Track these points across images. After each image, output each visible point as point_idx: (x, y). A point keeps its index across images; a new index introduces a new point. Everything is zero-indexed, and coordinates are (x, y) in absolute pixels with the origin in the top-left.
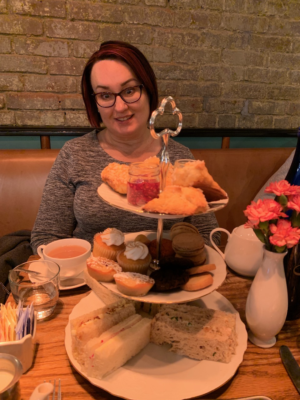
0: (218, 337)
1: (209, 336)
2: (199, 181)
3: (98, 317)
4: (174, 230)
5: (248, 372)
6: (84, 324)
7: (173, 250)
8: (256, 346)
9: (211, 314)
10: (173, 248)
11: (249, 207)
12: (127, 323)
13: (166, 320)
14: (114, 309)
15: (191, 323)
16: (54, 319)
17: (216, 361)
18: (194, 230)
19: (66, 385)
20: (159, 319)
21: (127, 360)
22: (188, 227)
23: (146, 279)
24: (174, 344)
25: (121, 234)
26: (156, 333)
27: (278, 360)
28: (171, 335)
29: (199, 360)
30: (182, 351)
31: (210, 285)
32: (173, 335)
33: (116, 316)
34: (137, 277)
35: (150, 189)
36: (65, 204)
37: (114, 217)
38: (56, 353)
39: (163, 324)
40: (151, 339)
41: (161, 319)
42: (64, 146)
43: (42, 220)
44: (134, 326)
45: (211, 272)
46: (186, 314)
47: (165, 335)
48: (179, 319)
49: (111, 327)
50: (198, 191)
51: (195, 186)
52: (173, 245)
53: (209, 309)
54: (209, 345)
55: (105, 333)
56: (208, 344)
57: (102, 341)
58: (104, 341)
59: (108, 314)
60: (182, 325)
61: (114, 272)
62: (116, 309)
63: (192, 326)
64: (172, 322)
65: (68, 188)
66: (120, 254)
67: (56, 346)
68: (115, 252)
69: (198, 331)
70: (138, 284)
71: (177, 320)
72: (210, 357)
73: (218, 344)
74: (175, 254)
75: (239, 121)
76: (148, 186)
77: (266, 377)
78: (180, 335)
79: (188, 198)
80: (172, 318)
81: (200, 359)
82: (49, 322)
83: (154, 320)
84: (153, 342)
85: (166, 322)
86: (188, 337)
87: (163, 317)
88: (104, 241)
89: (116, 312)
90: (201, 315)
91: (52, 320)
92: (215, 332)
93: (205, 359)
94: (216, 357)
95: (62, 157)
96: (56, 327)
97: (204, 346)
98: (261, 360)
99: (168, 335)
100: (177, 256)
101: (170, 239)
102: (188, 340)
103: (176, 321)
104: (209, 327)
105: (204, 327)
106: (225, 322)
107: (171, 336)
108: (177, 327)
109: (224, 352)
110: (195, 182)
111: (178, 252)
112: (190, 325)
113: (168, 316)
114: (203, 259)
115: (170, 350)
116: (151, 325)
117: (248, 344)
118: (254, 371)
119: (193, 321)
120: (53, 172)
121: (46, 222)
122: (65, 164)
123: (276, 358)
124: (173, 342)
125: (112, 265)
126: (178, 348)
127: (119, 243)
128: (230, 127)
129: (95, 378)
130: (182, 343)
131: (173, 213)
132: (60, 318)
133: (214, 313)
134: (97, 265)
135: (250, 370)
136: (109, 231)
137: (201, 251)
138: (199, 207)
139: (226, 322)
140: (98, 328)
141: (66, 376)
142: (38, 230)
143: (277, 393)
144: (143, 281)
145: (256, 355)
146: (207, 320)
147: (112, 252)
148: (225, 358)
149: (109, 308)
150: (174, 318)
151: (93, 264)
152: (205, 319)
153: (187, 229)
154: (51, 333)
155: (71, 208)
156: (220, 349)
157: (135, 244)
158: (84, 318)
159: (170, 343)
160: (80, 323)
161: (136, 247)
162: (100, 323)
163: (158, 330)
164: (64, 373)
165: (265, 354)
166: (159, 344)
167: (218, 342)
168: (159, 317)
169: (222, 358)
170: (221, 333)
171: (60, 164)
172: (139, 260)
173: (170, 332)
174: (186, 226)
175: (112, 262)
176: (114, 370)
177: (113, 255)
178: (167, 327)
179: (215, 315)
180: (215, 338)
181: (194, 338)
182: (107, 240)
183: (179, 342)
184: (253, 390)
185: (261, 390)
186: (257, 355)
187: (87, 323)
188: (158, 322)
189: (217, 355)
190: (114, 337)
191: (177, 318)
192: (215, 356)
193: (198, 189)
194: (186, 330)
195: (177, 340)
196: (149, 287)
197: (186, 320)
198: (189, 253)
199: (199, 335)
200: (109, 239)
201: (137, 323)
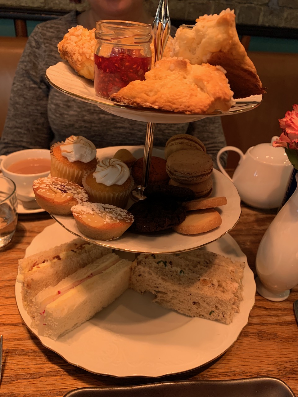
0: (220, 295)
1: (207, 291)
2: (220, 51)
3: (58, 257)
4: (171, 146)
5: (253, 333)
6: (37, 267)
7: (167, 174)
8: (263, 298)
9: (211, 260)
10: (167, 171)
11: (289, 114)
12: (98, 266)
13: (150, 265)
14: (83, 246)
15: (183, 270)
16: (12, 250)
17: (213, 320)
18: (200, 147)
19: (14, 340)
20: (142, 262)
21: (96, 313)
22: (191, 142)
23: (121, 215)
24: (159, 295)
25: (90, 146)
26: (136, 279)
27: (290, 318)
28: (155, 284)
29: (190, 316)
30: (169, 304)
31: (217, 228)
32: (158, 285)
33: (84, 255)
34: (107, 212)
35: (132, 69)
36: (37, 110)
37: (96, 129)
38: (7, 295)
39: (147, 269)
40: (130, 284)
41: (143, 263)
42: (34, 31)
43: (11, 128)
44: (107, 271)
45: (220, 207)
46: (177, 257)
47: (148, 283)
48: (168, 264)
49: (76, 271)
50: (218, 69)
51: (213, 62)
52: (167, 166)
53: (209, 252)
54: (206, 302)
55: (65, 279)
56: (204, 301)
57: (59, 293)
58: (61, 291)
59: (74, 253)
60: (171, 273)
61: (74, 202)
62: (85, 245)
63: (184, 275)
64: (158, 268)
65: (40, 88)
66: (88, 175)
67: (9, 286)
68: (80, 172)
69: (193, 283)
70: (107, 223)
71: (166, 266)
72: (205, 315)
73: (218, 303)
74: (169, 179)
75: (264, 15)
76: (128, 62)
77: (274, 340)
78: (167, 286)
79: (199, 82)
80: (158, 263)
81: (192, 315)
82: (5, 253)
83: (135, 263)
84: (133, 289)
85: (150, 267)
86: (178, 290)
87: (147, 260)
88: (64, 154)
89: (85, 251)
90: (199, 259)
91: (8, 251)
92: (216, 287)
93: (199, 316)
94: (213, 316)
95: (31, 46)
96: (13, 261)
97: (199, 302)
98: (269, 317)
99: (153, 283)
100: (172, 183)
101: (164, 158)
102: (178, 293)
103: (164, 267)
104: (207, 279)
105: (202, 278)
106: (230, 273)
107: (155, 286)
108: (165, 275)
109: (224, 312)
110: (213, 53)
111: (174, 177)
112: (182, 273)
113: (154, 259)
114: (209, 188)
115: (154, 301)
116: (131, 269)
117: (256, 300)
118: (259, 331)
119: (187, 268)
120: (21, 66)
121: (15, 132)
122: (35, 56)
123: (288, 315)
124: (159, 292)
125: (74, 191)
126: (164, 300)
127: (87, 159)
128: (252, 23)
129: (49, 337)
130: (170, 295)
131: (167, 108)
132: (19, 249)
133: (216, 258)
134: (48, 190)
135: (255, 331)
136: (72, 140)
137: (207, 177)
138: (218, 99)
139: (232, 273)
140: (57, 272)
141: (16, 327)
142: (6, 141)
143: (288, 364)
144: (116, 218)
145: (263, 311)
146: (206, 268)
147: (77, 171)
148: (226, 319)
149: (77, 243)
150: (162, 263)
151: (42, 188)
152: (203, 267)
153: (189, 144)
154: (5, 267)
155: (44, 114)
156: (220, 308)
157: (109, 163)
158: (39, 258)
159: (153, 293)
160: (32, 265)
161: (111, 167)
162: (60, 265)
163: (140, 275)
164: (14, 322)
165: (275, 310)
166: (140, 292)
167: (219, 300)
168: (142, 260)
169: (221, 318)
170: (223, 288)
171: (29, 56)
172: (114, 186)
173: (155, 281)
174: (189, 139)
175: (75, 186)
176: (76, 326)
177: (78, 175)
178: (151, 274)
179: (217, 261)
180: (215, 295)
181: (186, 292)
182: (68, 154)
183: (166, 293)
184: (258, 358)
185: (267, 359)
186: (265, 311)
187: (42, 265)
188: (139, 267)
189: (215, 314)
190: (76, 286)
191: (165, 263)
192: (211, 315)
193: (218, 67)
194: (176, 280)
195: (164, 291)
196: (124, 227)
197: (177, 266)
198: (190, 179)
199: (193, 290)
200: (70, 152)
201: (112, 265)
